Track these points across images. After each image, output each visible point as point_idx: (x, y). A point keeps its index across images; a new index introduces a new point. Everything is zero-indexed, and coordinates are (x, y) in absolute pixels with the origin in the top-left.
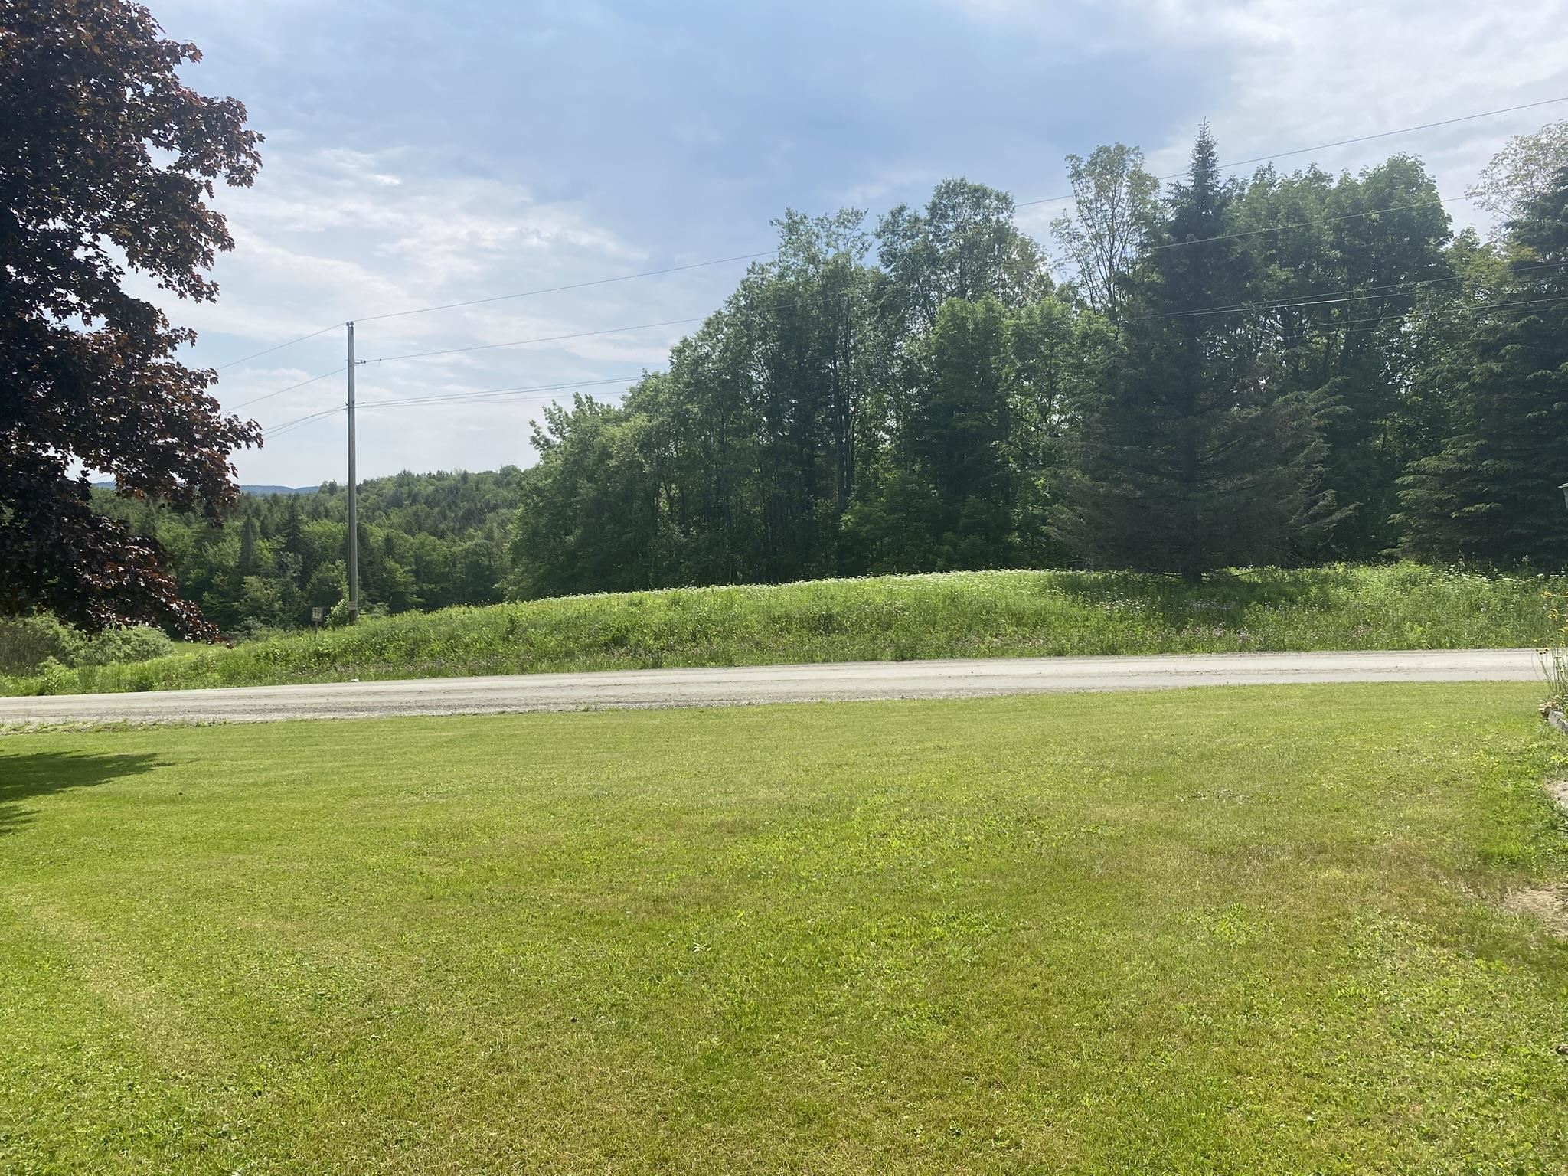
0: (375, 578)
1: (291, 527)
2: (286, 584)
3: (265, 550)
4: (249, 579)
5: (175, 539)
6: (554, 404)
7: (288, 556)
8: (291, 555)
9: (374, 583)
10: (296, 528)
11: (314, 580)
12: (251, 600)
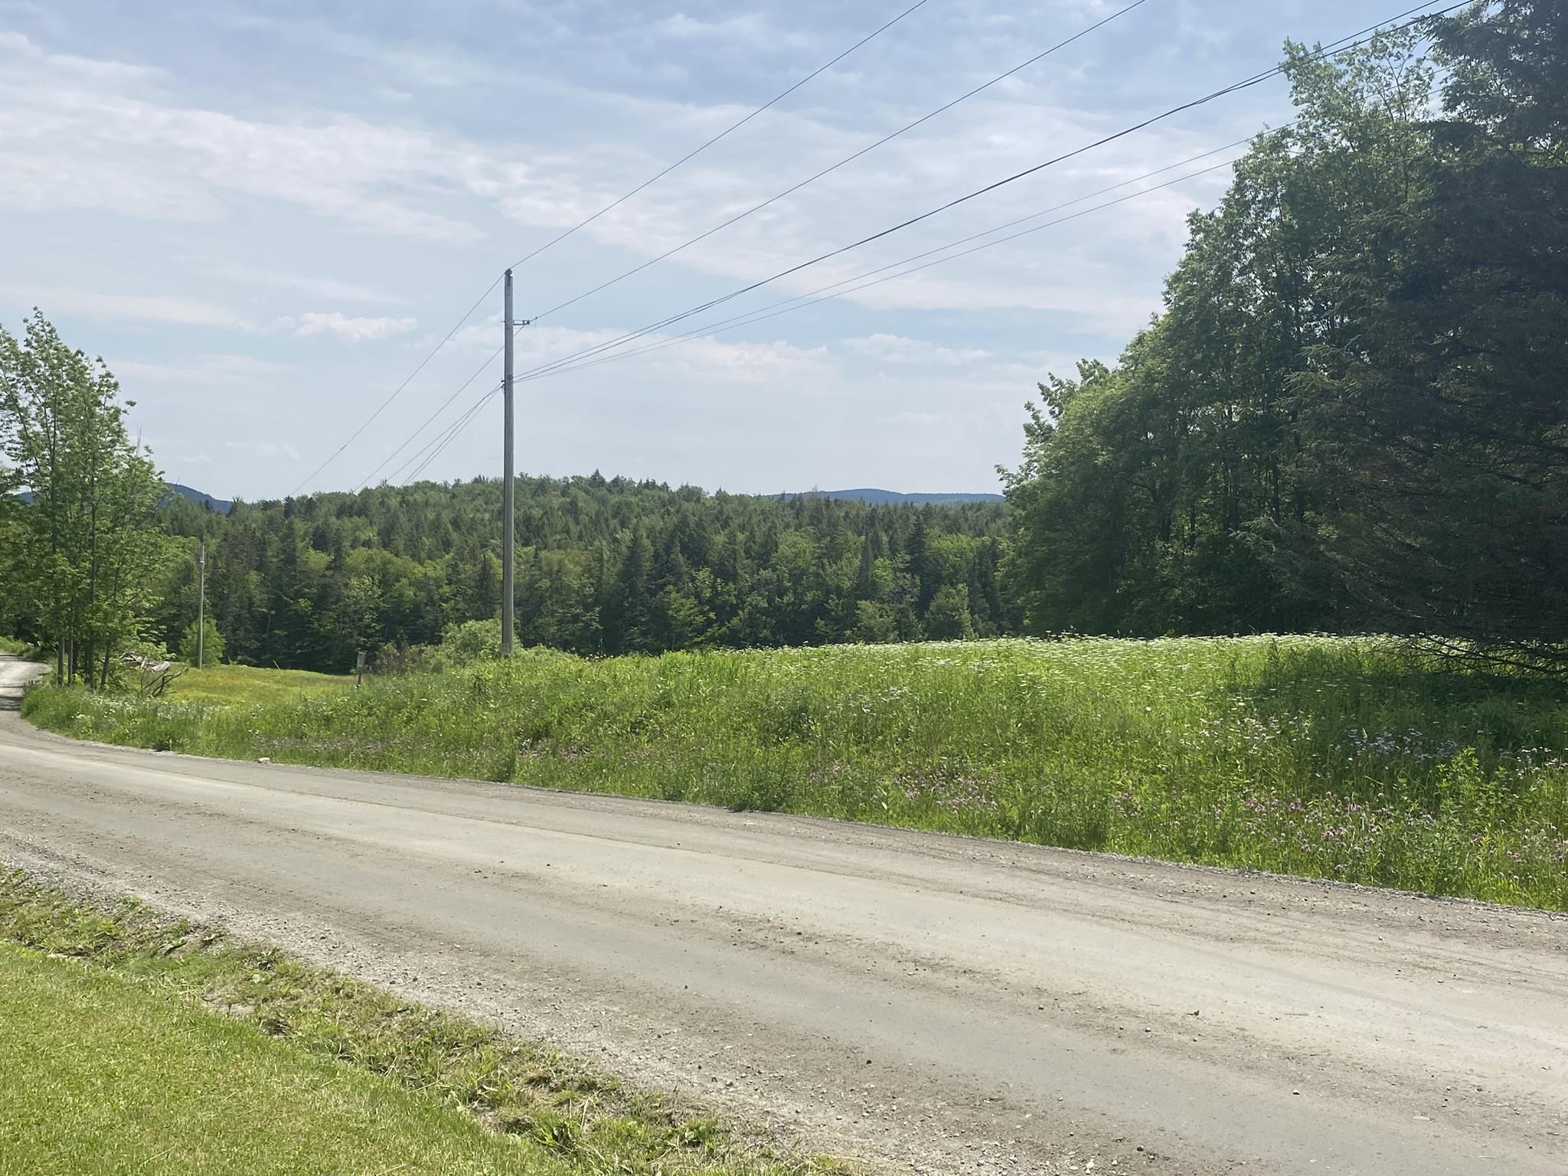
0: (1009, 606)
1: (916, 543)
2: (901, 611)
3: (883, 570)
4: (863, 603)
5: (796, 555)
6: (1052, 378)
7: (905, 577)
8: (907, 576)
9: (1008, 611)
10: (921, 544)
11: (933, 606)
12: (866, 628)
